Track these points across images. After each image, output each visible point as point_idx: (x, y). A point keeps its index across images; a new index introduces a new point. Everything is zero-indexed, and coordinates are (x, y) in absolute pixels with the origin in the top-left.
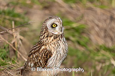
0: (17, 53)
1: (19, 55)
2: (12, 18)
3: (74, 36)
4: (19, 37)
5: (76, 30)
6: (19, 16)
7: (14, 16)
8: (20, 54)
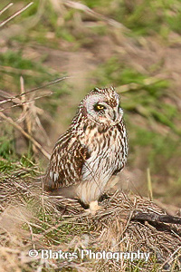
0: (32, 143)
1: (37, 148)
2: (17, 71)
3: (146, 104)
4: (35, 109)
5: (150, 91)
6: (31, 65)
7: (22, 65)
8: (39, 146)
